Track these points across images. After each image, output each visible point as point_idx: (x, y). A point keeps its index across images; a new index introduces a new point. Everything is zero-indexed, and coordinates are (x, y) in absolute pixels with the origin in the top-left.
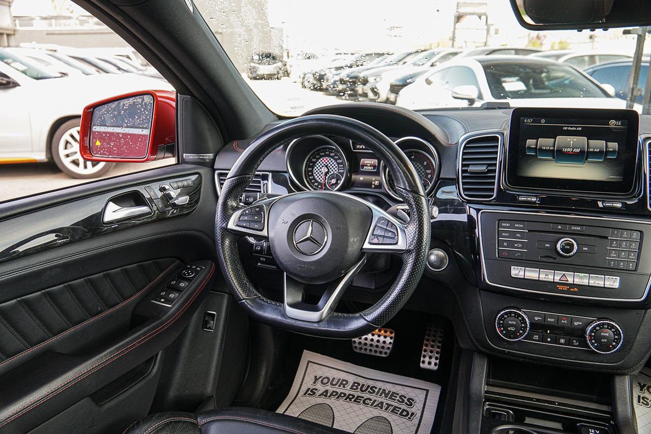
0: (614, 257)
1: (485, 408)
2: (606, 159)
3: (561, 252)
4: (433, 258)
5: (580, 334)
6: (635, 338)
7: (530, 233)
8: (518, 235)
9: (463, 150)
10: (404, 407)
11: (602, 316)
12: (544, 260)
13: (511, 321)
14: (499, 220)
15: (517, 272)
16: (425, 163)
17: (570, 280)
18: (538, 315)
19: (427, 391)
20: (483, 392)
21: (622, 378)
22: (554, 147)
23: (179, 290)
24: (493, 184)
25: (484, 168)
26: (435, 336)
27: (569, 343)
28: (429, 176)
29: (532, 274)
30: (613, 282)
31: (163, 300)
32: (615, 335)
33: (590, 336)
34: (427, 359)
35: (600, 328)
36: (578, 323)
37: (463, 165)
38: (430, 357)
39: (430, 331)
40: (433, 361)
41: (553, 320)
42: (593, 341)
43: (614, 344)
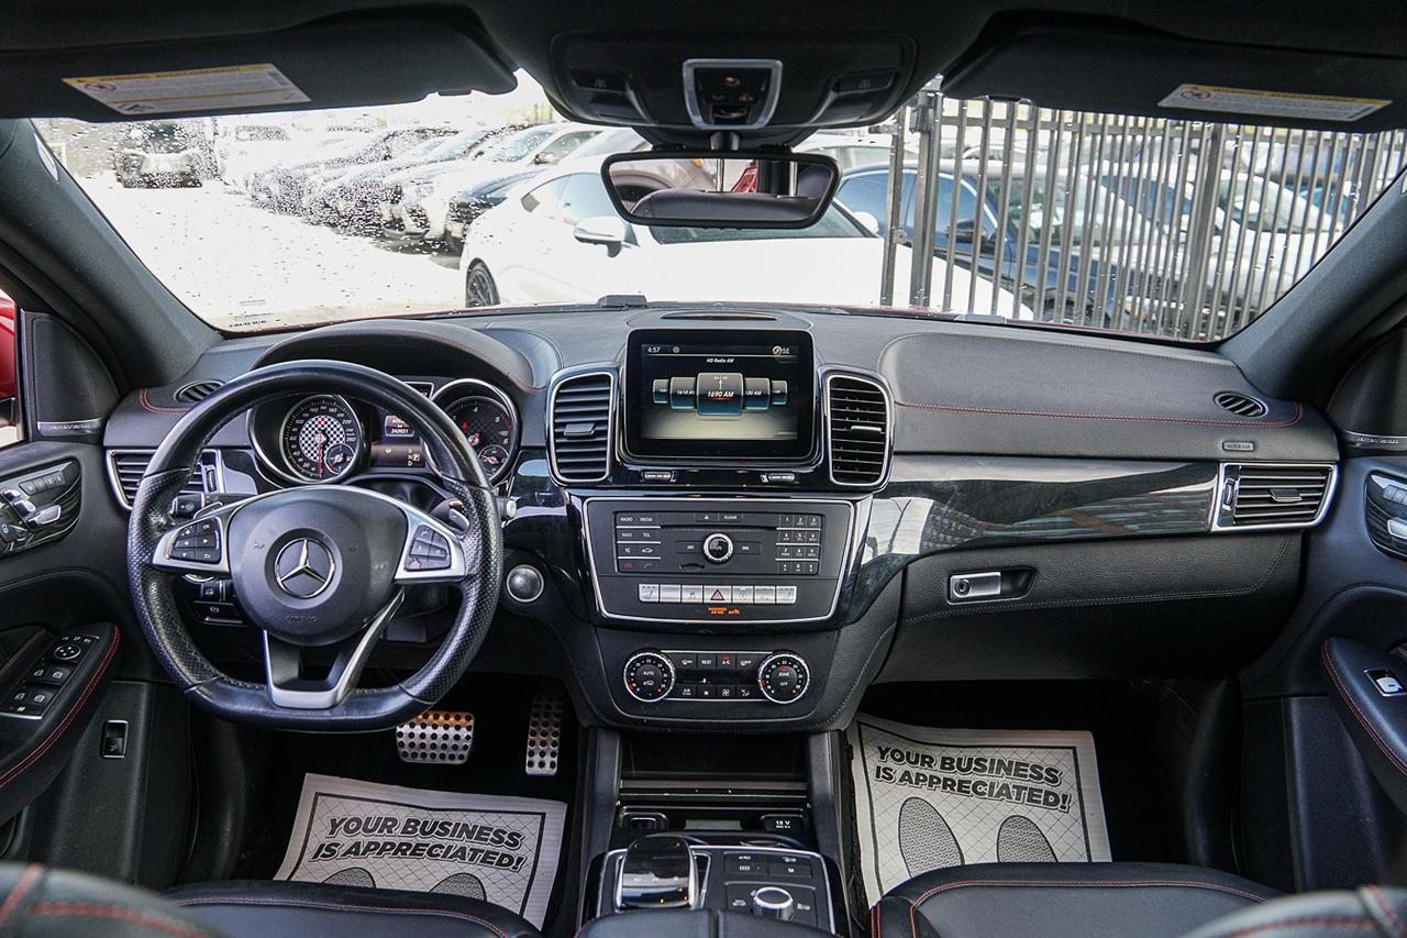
0: (787, 557)
1: (621, 816)
2: (772, 406)
3: (710, 557)
4: (519, 580)
5: (749, 678)
6: (828, 675)
7: (664, 530)
8: (646, 535)
9: (556, 398)
10: (503, 849)
11: (780, 648)
12: (687, 570)
13: (647, 671)
14: (616, 513)
15: (648, 593)
16: (498, 419)
17: (727, 598)
18: (687, 657)
19: (543, 815)
20: (616, 791)
21: (819, 736)
22: (695, 390)
23: (53, 686)
24: (604, 454)
25: (588, 429)
26: (547, 715)
27: (735, 694)
28: (506, 441)
29: (671, 594)
30: (787, 595)
31: (21, 709)
32: (798, 673)
33: (764, 679)
34: (537, 759)
35: (778, 666)
36: (746, 662)
37: (556, 425)
38: (542, 754)
39: (539, 706)
40: (548, 759)
41: (709, 662)
42: (769, 687)
43: (798, 687)
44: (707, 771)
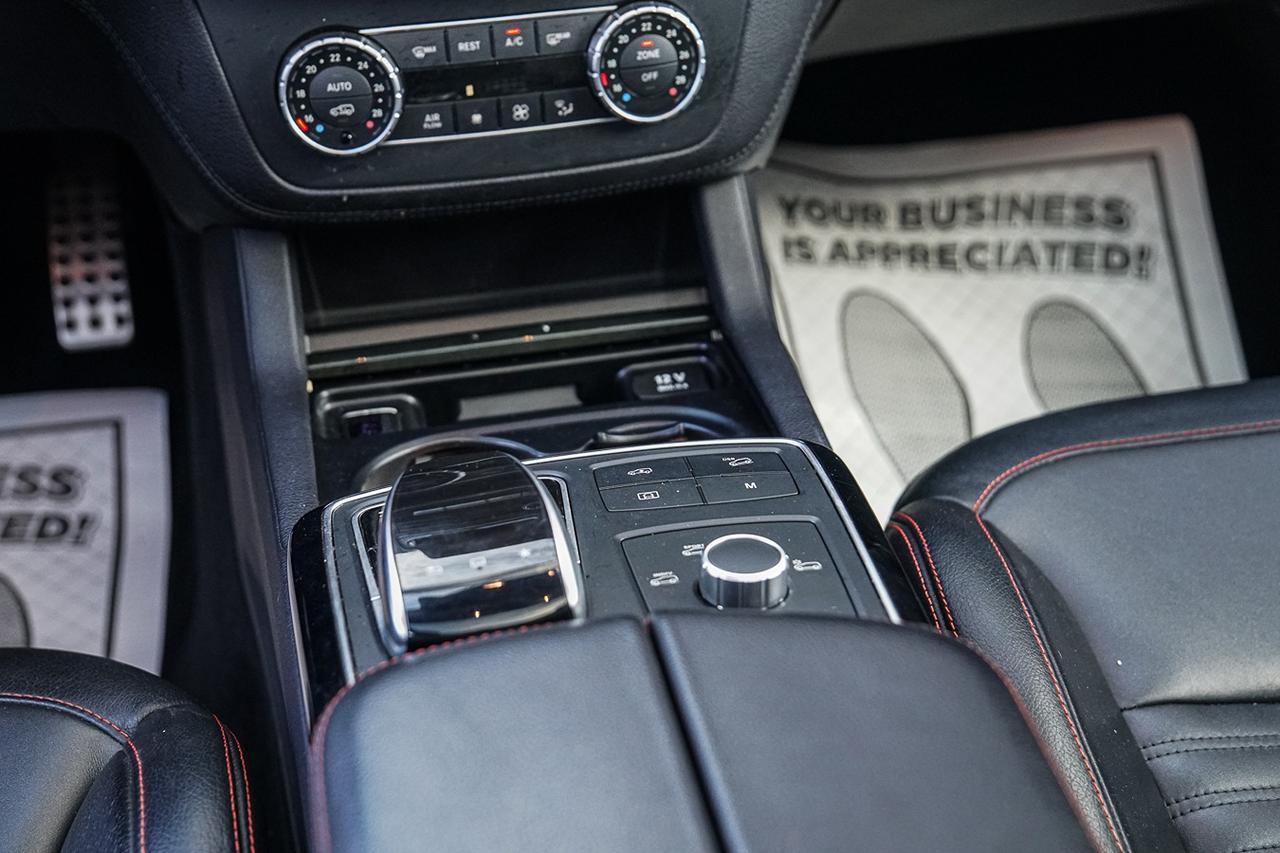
1: (320, 413)
5: (571, 72)
6: (741, 45)
10: (42, 506)
13: (336, 81)
18: (424, 39)
19: (117, 426)
20: (300, 363)
21: (724, 187)
26: (87, 219)
27: (542, 114)
32: (678, 49)
33: (605, 71)
34: (81, 312)
35: (632, 37)
36: (559, 36)
38: (93, 301)
39: (64, 203)
40: (107, 311)
41: (474, 45)
42: (618, 88)
43: (681, 80)
44: (480, 290)
